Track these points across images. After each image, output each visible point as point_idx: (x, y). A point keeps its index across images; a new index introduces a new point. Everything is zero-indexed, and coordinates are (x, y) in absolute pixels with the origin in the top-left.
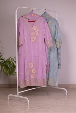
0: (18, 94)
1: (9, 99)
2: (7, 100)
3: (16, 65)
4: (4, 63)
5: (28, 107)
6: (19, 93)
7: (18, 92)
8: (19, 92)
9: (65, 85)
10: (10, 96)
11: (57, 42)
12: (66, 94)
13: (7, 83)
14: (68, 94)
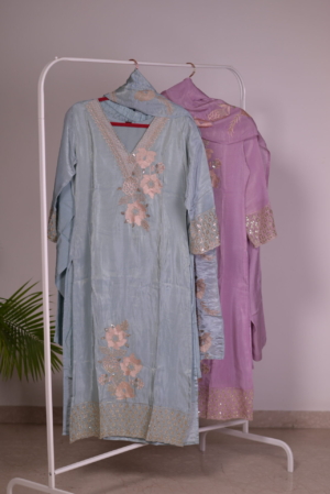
0: (53, 479)
3: (42, 324)
6: (57, 477)
7: (54, 472)
8: (57, 467)
9: (288, 413)
10: (17, 488)
11: (195, 227)
12: (291, 468)
14: (296, 464)
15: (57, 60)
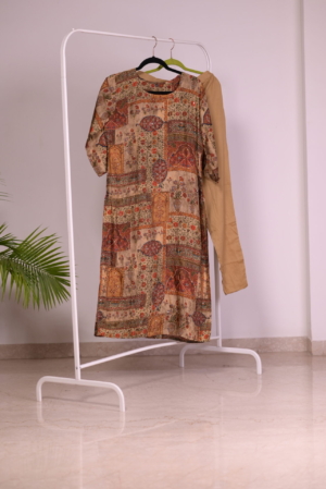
0: (78, 373)
1: (43, 398)
2: (36, 400)
4: (11, 256)
5: (124, 419)
6: (82, 370)
7: (79, 366)
8: (82, 363)
10: (46, 385)
12: (259, 370)
13: (22, 341)
15: (74, 31)
